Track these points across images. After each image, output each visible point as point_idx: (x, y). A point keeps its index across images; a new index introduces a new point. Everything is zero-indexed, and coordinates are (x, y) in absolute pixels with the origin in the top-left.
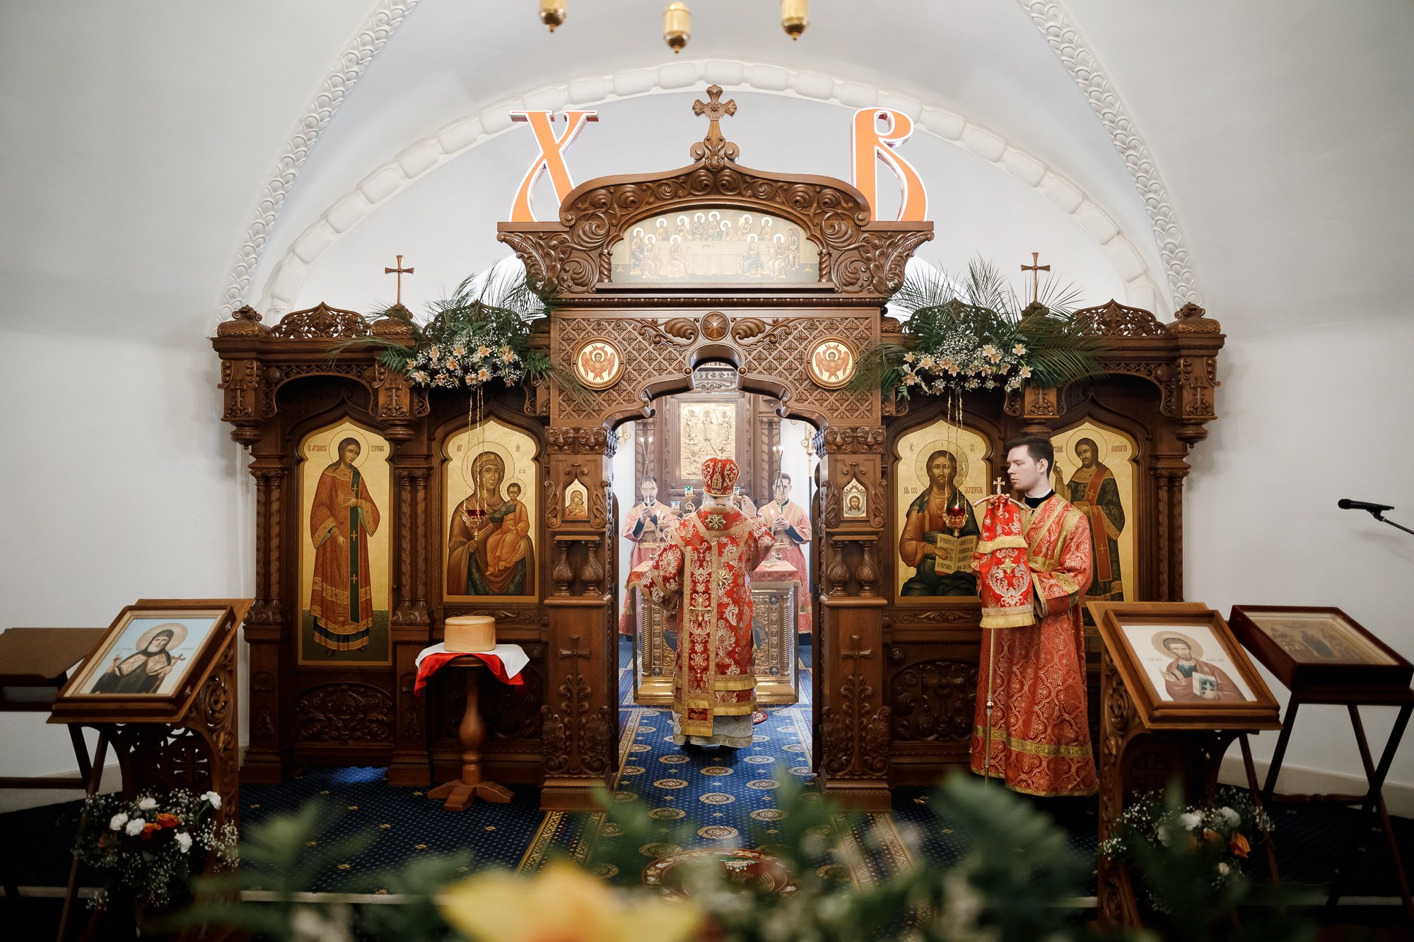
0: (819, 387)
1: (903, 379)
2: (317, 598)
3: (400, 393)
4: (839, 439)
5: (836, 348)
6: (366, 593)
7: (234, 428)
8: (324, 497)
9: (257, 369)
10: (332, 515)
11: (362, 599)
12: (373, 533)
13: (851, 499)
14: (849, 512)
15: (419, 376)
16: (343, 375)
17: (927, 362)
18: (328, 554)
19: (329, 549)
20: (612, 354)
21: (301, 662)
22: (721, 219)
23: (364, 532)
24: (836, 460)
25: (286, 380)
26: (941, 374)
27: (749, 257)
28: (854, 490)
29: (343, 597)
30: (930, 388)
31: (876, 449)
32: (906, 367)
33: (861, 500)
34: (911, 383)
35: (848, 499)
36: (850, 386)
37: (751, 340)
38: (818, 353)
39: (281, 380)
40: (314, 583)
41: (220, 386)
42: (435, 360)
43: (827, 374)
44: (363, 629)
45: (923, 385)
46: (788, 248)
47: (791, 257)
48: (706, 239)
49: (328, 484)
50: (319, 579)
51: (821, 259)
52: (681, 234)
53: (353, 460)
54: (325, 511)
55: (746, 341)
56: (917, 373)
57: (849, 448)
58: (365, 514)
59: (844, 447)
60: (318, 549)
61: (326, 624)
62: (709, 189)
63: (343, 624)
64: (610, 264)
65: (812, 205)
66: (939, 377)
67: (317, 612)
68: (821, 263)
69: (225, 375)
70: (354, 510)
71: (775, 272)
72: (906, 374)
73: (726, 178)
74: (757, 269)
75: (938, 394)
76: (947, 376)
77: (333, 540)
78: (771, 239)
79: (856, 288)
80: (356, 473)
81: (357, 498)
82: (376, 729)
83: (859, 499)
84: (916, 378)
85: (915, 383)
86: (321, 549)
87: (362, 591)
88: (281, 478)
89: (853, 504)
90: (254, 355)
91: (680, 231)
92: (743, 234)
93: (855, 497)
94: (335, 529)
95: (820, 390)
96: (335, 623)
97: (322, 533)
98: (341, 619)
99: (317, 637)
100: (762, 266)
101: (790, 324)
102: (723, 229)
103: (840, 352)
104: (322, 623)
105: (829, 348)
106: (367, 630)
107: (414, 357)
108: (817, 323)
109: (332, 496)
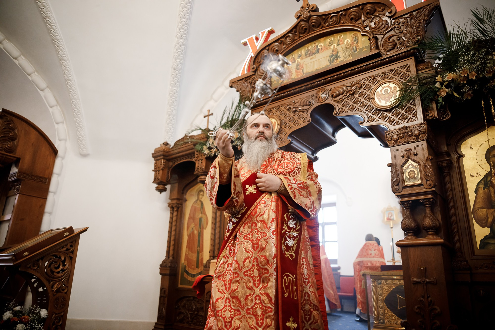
0: (380, 111)
1: (438, 93)
2: (187, 258)
3: (203, 161)
4: (395, 137)
5: (388, 86)
6: (202, 255)
7: (157, 186)
8: (192, 215)
9: (163, 162)
10: (194, 222)
11: (200, 258)
12: (206, 228)
13: (409, 173)
14: (409, 181)
15: (206, 152)
16: (189, 160)
17: (450, 76)
18: (191, 239)
19: (191, 236)
20: (275, 122)
21: (180, 286)
22: (318, 44)
23: (203, 228)
24: (395, 150)
25: (174, 166)
26: (465, 82)
27: (333, 55)
28: (411, 167)
29: (194, 257)
30: (462, 94)
31: (421, 137)
32: (437, 85)
33: (416, 172)
34: (444, 94)
35: (407, 173)
36: (399, 104)
37: (341, 96)
38: (378, 92)
39: (172, 166)
40: (186, 251)
41: (153, 171)
42: (211, 143)
43: (385, 101)
44: (200, 271)
45: (455, 94)
46: (353, 44)
47: (354, 48)
48: (312, 55)
49: (194, 210)
50: (188, 249)
51: (370, 42)
52: (301, 57)
53: (201, 198)
54: (191, 220)
55: (338, 98)
56: (448, 86)
57: (403, 141)
58: (204, 221)
59: (399, 141)
60: (188, 236)
61: (188, 269)
62: (308, 31)
63: (194, 269)
64: (271, 81)
65: (361, 18)
66: (464, 85)
67: (186, 264)
68: (370, 44)
69: (155, 166)
70: (200, 219)
71: (346, 58)
72: (439, 89)
73: (314, 21)
74: (337, 59)
75: (469, 98)
76: (470, 82)
77: (193, 232)
78: (343, 43)
79: (396, 50)
80: (202, 204)
81: (202, 214)
82: (201, 320)
83: (414, 172)
84: (446, 90)
85: (447, 93)
86: (189, 236)
87: (200, 254)
88: (178, 208)
89: (410, 175)
90: (162, 157)
91: (300, 56)
92: (329, 46)
93: (411, 171)
94: (194, 228)
95: (382, 112)
96: (191, 268)
97: (190, 229)
98: (193, 267)
99: (185, 275)
100: (339, 57)
101: (360, 82)
102: (319, 47)
103: (391, 88)
104: (187, 269)
105: (384, 87)
106: (201, 272)
107: (205, 145)
108: (376, 78)
109: (194, 214)
